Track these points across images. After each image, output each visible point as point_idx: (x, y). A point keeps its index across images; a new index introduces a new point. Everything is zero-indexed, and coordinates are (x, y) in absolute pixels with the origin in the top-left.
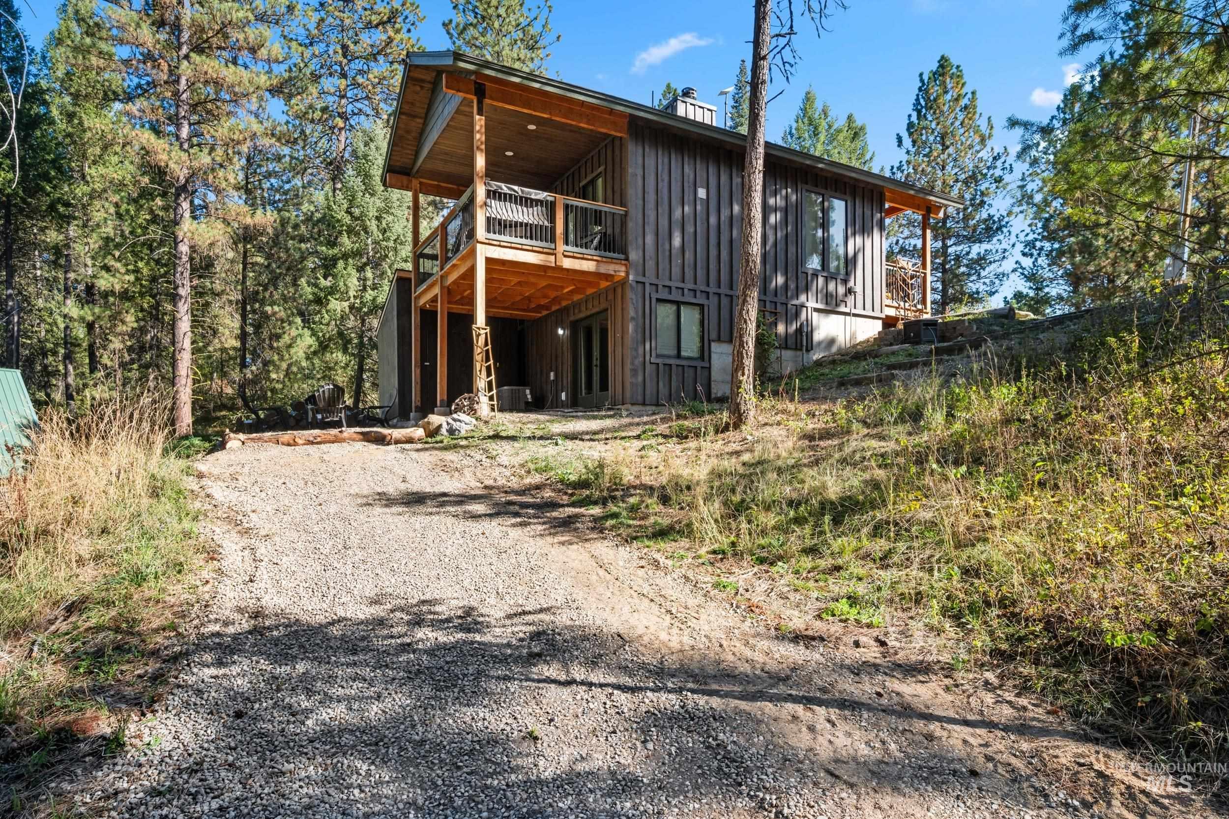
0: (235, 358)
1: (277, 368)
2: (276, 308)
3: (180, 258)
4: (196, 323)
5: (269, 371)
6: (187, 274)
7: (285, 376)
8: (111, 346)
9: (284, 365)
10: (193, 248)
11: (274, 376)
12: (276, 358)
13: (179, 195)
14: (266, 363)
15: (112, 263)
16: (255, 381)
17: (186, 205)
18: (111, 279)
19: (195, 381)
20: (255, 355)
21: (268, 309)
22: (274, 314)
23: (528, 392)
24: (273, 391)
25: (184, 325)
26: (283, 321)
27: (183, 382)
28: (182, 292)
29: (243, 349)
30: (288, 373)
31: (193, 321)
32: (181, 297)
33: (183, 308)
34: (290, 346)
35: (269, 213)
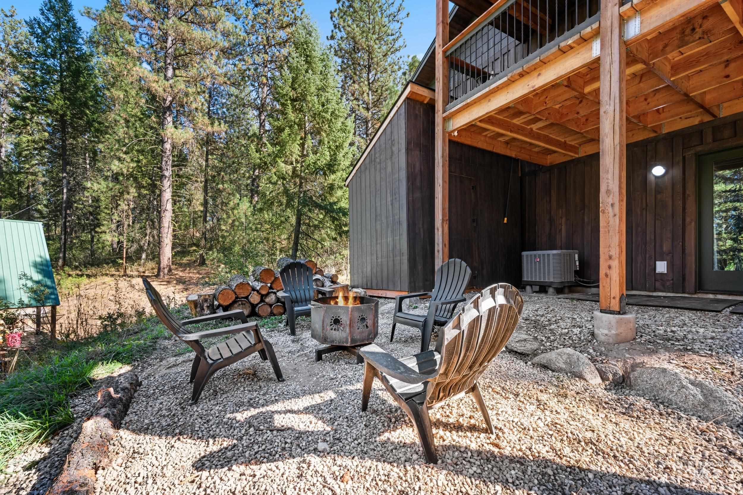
0: (200, 217)
1: (226, 223)
2: (226, 185)
3: (165, 152)
4: (175, 194)
5: (220, 225)
6: (170, 163)
7: (231, 228)
8: (120, 208)
9: (230, 221)
10: (174, 147)
11: (223, 228)
12: (225, 216)
13: (166, 113)
14: (218, 220)
15: (121, 155)
16: (212, 230)
17: (170, 119)
18: (121, 165)
19: (174, 231)
20: (213, 214)
21: (220, 186)
22: (224, 189)
23: (577, 256)
24: (223, 237)
25: (167, 195)
26: (229, 194)
27: (166, 231)
28: (167, 174)
29: (205, 212)
30: (232, 225)
31: (173, 192)
32: (166, 177)
33: (167, 183)
34: (233, 209)
35: (222, 126)
